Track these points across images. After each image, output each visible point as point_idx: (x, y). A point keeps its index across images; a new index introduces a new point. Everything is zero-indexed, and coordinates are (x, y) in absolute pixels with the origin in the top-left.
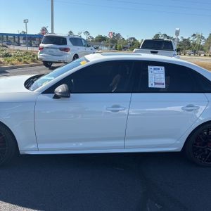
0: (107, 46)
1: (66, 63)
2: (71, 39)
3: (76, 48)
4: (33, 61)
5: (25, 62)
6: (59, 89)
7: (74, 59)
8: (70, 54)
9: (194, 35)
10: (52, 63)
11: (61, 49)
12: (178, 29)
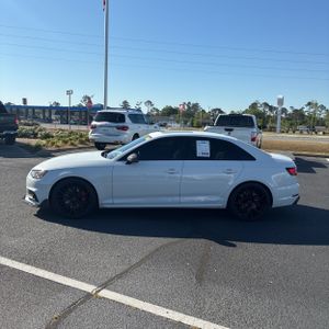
0: (178, 122)
1: (123, 145)
2: (130, 116)
3: (136, 126)
4: (82, 142)
5: (72, 144)
6: (130, 157)
7: (133, 139)
8: (129, 134)
9: (309, 104)
10: (105, 144)
11: (118, 128)
12: (281, 97)
